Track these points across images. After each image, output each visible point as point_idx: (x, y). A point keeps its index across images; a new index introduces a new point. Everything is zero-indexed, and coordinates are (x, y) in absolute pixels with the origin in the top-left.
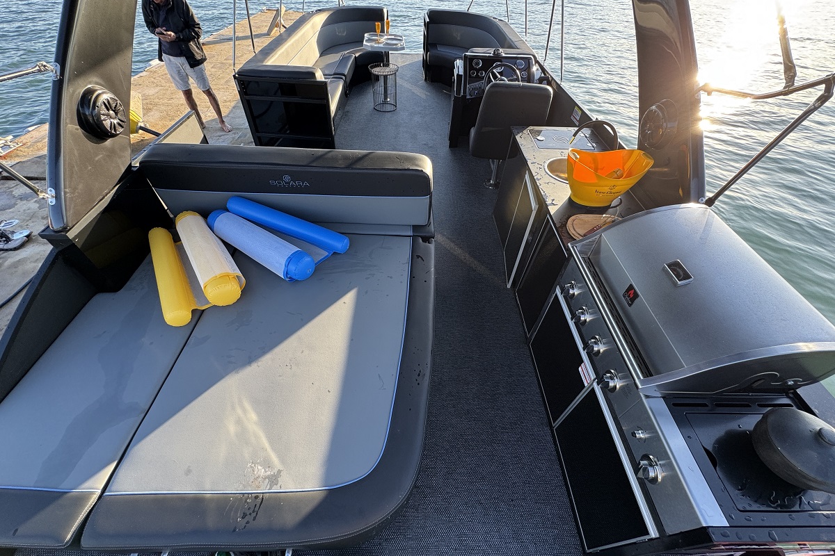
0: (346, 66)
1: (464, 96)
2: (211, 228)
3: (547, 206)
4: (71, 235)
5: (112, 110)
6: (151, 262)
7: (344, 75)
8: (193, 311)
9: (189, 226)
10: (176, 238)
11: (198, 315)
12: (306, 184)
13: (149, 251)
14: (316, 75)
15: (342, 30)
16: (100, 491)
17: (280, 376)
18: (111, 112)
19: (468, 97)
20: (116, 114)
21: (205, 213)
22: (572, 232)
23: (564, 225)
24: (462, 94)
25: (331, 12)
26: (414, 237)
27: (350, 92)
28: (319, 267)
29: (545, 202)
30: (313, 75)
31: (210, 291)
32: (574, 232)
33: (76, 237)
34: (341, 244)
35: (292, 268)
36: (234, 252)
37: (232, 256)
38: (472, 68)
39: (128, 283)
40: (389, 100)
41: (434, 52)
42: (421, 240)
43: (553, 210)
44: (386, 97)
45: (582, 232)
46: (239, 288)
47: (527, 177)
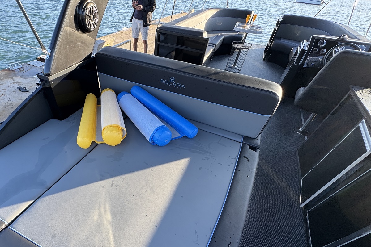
0: (217, 41)
1: (302, 65)
2: (118, 101)
4: (51, 78)
5: (93, 15)
6: (82, 111)
7: (215, 45)
8: (93, 142)
9: (107, 96)
10: (99, 103)
11: (94, 145)
12: (183, 86)
13: (83, 106)
14: (203, 34)
15: (220, 22)
16: (8, 224)
17: (128, 201)
18: (92, 16)
19: (305, 66)
20: (94, 18)
21: (118, 93)
24: (301, 63)
25: (219, 10)
26: (244, 145)
27: (213, 58)
28: (173, 142)
30: (202, 34)
31: (105, 132)
33: (52, 81)
34: (191, 131)
35: (157, 135)
36: (126, 118)
37: (124, 119)
38: (316, 46)
39: (68, 118)
40: (236, 66)
41: (278, 41)
42: (248, 147)
44: (235, 65)
46: (121, 137)
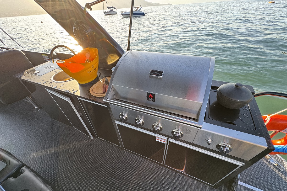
3: (73, 94)
22: (97, 95)
23: (91, 96)
29: (70, 94)
32: (98, 95)
43: (78, 94)
45: (101, 92)
47: (49, 91)
